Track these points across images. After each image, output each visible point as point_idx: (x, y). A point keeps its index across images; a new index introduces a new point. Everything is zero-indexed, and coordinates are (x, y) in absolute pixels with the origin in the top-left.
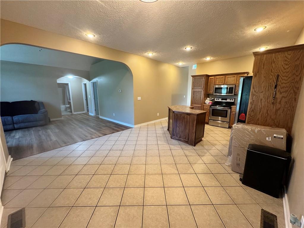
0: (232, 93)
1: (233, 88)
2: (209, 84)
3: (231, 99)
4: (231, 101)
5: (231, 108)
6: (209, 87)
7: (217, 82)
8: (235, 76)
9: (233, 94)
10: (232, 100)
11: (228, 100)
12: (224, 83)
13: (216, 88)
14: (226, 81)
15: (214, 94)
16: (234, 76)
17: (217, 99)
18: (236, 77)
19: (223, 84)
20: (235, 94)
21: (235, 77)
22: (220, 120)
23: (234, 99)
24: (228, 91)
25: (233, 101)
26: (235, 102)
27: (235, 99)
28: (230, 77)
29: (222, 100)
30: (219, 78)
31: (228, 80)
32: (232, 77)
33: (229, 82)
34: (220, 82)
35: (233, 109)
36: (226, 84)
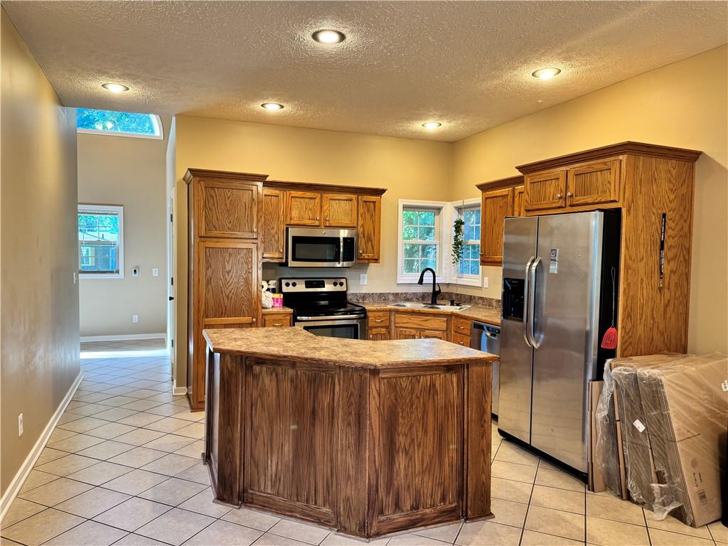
0: (352, 259)
1: (352, 239)
3: (338, 281)
4: (338, 289)
7: (295, 214)
8: (353, 197)
10: (341, 284)
11: (329, 287)
12: (319, 220)
13: (297, 240)
14: (325, 213)
15: (292, 263)
16: (350, 196)
17: (291, 282)
19: (317, 223)
20: (358, 261)
21: (351, 200)
24: (342, 250)
25: (342, 289)
27: (346, 279)
28: (338, 202)
29: (308, 285)
30: (302, 198)
31: (332, 210)
32: (344, 200)
33: (334, 218)
34: (306, 216)
35: (373, 318)
36: (328, 225)
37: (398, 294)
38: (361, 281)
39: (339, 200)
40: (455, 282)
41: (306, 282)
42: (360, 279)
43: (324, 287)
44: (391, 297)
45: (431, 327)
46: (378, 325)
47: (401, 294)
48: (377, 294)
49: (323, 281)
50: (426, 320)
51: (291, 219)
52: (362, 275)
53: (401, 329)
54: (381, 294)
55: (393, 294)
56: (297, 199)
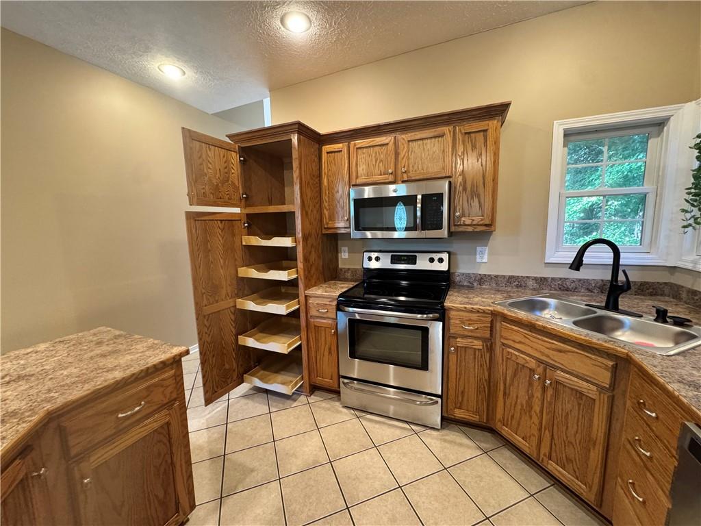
0: (440, 227)
1: (440, 196)
2: (325, 182)
3: (436, 256)
4: (436, 266)
5: (443, 316)
6: (325, 198)
7: (362, 169)
8: (446, 130)
9: (444, 233)
10: (441, 260)
11: (423, 264)
12: (394, 174)
13: (360, 204)
14: (403, 162)
15: (356, 234)
16: (439, 130)
17: (374, 255)
18: (449, 138)
19: (391, 178)
20: (453, 229)
21: (442, 136)
22: (392, 384)
23: (445, 256)
24: (419, 214)
25: (444, 267)
26: (452, 271)
27: (449, 253)
28: (420, 142)
29: (395, 260)
30: (370, 147)
31: (412, 157)
32: (430, 138)
33: (416, 167)
34: (377, 171)
35: (457, 322)
36: (406, 179)
37: (545, 279)
38: (478, 256)
39: (422, 139)
40: (689, 266)
41: (392, 256)
42: (476, 255)
43: (415, 264)
44: (531, 283)
45: (570, 367)
46: (466, 333)
47: (553, 279)
48: (504, 277)
49: (416, 256)
50: (560, 351)
51: (357, 177)
52: (479, 249)
53: (510, 350)
54: (511, 277)
55: (535, 279)
56: (365, 150)
